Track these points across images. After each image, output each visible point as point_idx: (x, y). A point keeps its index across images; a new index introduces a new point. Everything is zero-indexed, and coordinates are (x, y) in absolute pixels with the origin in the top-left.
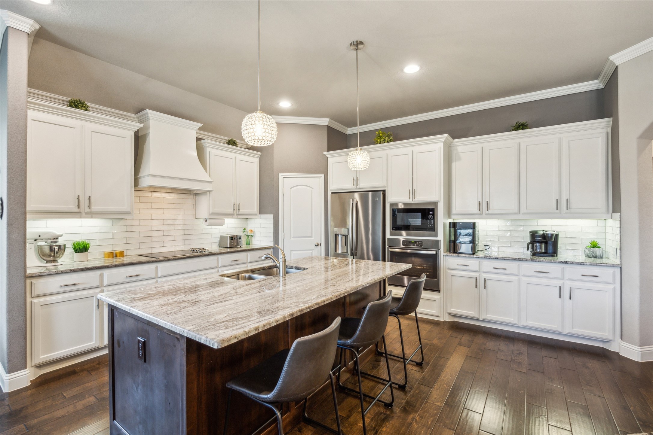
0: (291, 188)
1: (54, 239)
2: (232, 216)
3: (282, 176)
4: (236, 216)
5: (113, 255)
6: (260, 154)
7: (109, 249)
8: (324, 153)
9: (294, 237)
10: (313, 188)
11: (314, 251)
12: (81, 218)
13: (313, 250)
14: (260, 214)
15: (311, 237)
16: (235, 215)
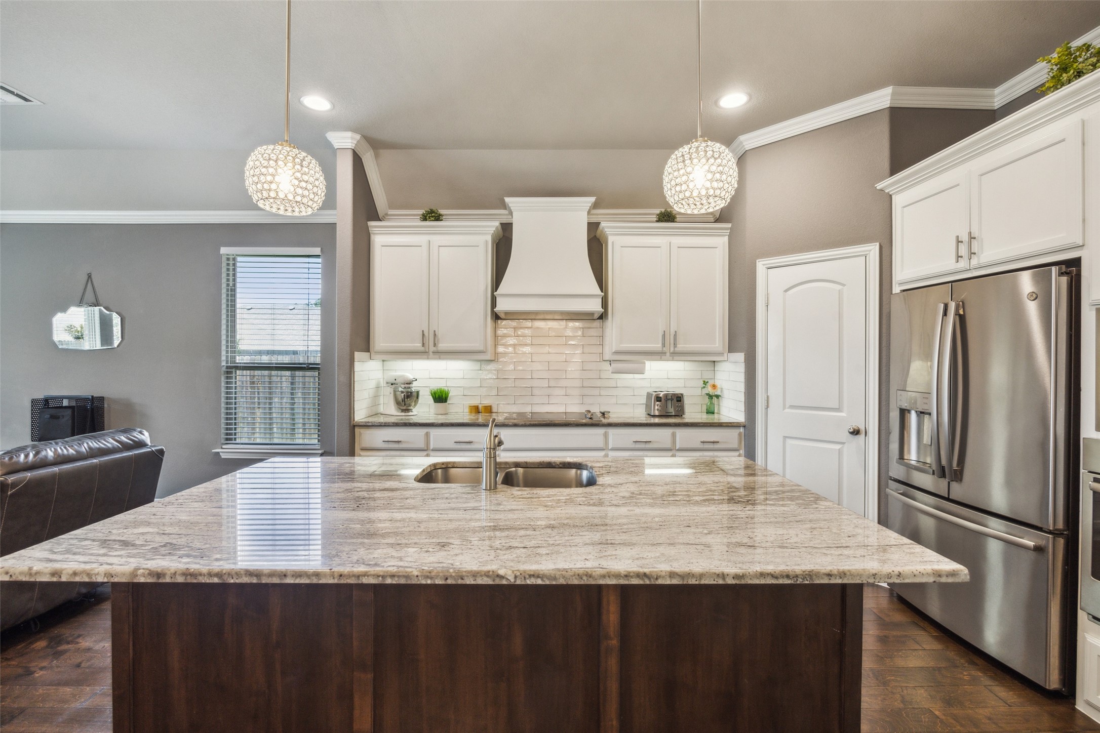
0: (786, 291)
1: (407, 384)
2: (659, 357)
3: (764, 265)
4: (670, 356)
5: (476, 410)
6: (729, 225)
7: (475, 402)
8: (879, 186)
9: (792, 407)
10: (844, 285)
11: (846, 445)
12: (428, 358)
13: (843, 443)
14: (729, 352)
15: (838, 410)
16: (668, 354)
